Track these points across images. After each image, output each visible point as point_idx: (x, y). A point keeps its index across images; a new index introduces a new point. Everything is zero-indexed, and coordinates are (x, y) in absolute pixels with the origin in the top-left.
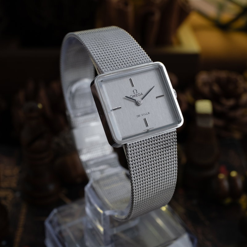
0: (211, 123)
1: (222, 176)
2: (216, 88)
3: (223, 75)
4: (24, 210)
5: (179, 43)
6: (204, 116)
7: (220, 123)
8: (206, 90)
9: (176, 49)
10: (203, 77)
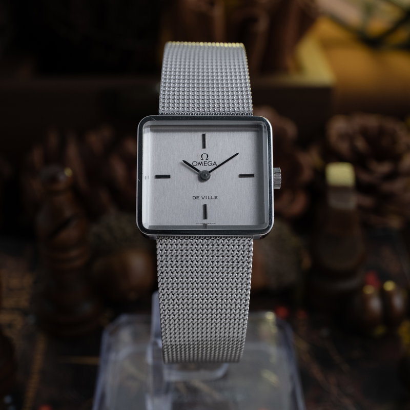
0: (352, 202)
1: (370, 290)
2: (360, 144)
3: (372, 122)
4: (41, 345)
5: (299, 68)
6: (341, 189)
7: (367, 201)
8: (344, 147)
9: (295, 79)
10: (339, 126)
